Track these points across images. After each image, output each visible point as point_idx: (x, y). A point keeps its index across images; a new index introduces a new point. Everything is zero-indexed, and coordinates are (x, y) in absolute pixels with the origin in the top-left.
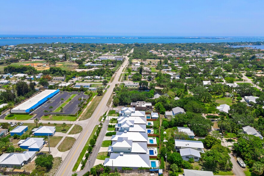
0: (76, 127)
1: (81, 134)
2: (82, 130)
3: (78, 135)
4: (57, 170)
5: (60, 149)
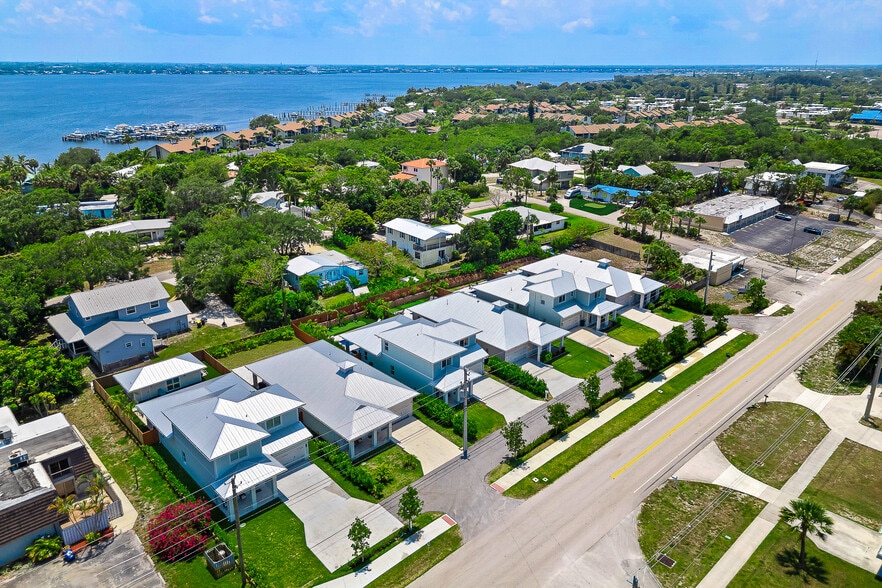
0: (680, 569)
1: (673, 468)
2: (655, 494)
3: (689, 472)
4: (816, 357)
5: (811, 423)
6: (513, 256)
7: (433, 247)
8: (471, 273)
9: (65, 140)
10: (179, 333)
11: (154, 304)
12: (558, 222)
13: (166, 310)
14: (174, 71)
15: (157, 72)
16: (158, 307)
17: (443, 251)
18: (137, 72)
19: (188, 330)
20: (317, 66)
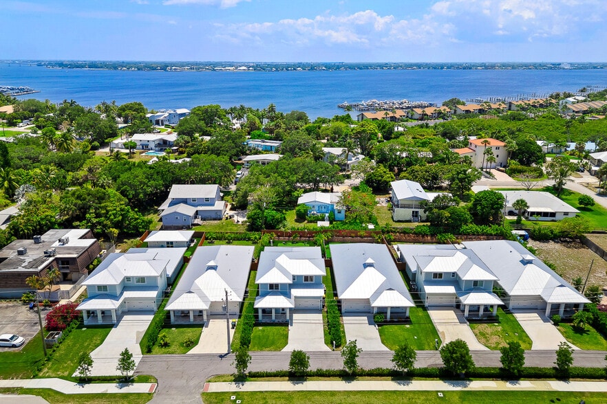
6: (478, 232)
7: (409, 207)
8: (424, 235)
9: (339, 107)
10: (215, 219)
11: (207, 200)
12: (566, 214)
13: (213, 205)
14: (458, 68)
15: (448, 68)
16: (209, 202)
17: (417, 212)
18: (435, 68)
19: (221, 219)
20: (571, 64)
